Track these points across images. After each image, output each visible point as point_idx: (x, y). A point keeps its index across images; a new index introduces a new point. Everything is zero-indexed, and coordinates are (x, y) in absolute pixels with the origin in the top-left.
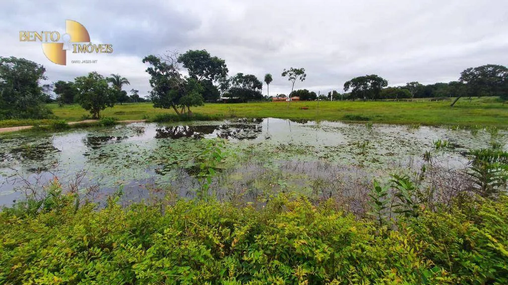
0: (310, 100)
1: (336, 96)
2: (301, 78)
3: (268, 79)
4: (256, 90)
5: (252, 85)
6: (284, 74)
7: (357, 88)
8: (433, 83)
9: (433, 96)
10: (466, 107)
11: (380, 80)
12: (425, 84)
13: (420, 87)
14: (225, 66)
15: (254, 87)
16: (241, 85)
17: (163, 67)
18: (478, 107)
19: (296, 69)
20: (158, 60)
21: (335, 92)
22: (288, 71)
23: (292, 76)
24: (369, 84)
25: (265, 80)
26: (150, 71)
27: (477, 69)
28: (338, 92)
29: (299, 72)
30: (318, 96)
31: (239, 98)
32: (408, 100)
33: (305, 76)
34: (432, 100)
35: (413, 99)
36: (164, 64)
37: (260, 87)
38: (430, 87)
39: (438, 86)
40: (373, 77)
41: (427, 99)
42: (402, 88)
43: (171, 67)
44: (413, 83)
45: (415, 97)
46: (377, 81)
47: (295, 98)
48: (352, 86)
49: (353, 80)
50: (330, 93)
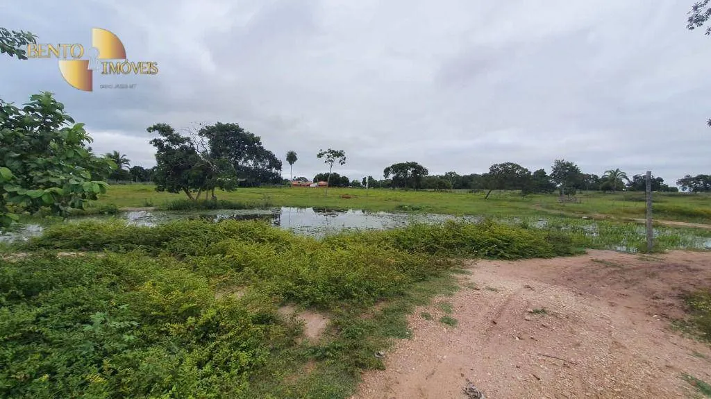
0: (341, 187)
1: (372, 184)
2: (340, 161)
3: (292, 158)
4: (273, 171)
5: (267, 164)
6: (320, 156)
7: (398, 175)
8: (468, 174)
9: (469, 187)
10: (496, 200)
11: (420, 168)
12: (461, 174)
13: (458, 177)
14: (260, 144)
15: (270, 167)
16: (251, 163)
17: (176, 139)
18: (505, 200)
19: (334, 151)
20: (172, 131)
21: (370, 178)
22: (326, 153)
23: (330, 158)
24: (410, 172)
25: (287, 159)
26: (157, 143)
27: (501, 166)
28: (375, 178)
29: (339, 154)
30: (351, 181)
31: (246, 181)
32: (448, 190)
33: (345, 159)
34: (470, 192)
35: (453, 190)
36: (177, 135)
37: (279, 166)
38: (466, 177)
39: (473, 177)
40: (413, 165)
41: (464, 190)
42: (441, 177)
43: (188, 139)
44: (451, 173)
45: (455, 188)
46: (418, 169)
47: (322, 183)
48: (392, 173)
49: (393, 166)
50: (364, 179)
